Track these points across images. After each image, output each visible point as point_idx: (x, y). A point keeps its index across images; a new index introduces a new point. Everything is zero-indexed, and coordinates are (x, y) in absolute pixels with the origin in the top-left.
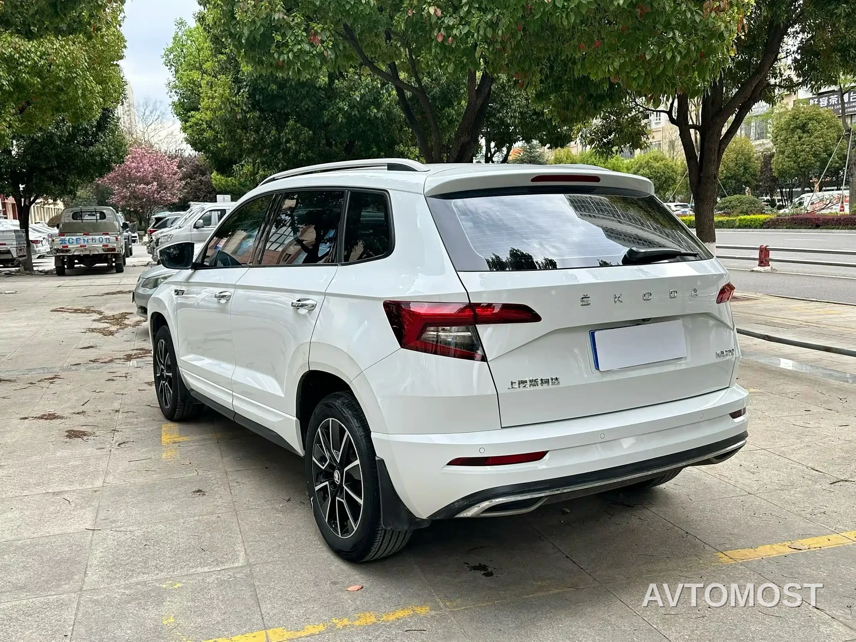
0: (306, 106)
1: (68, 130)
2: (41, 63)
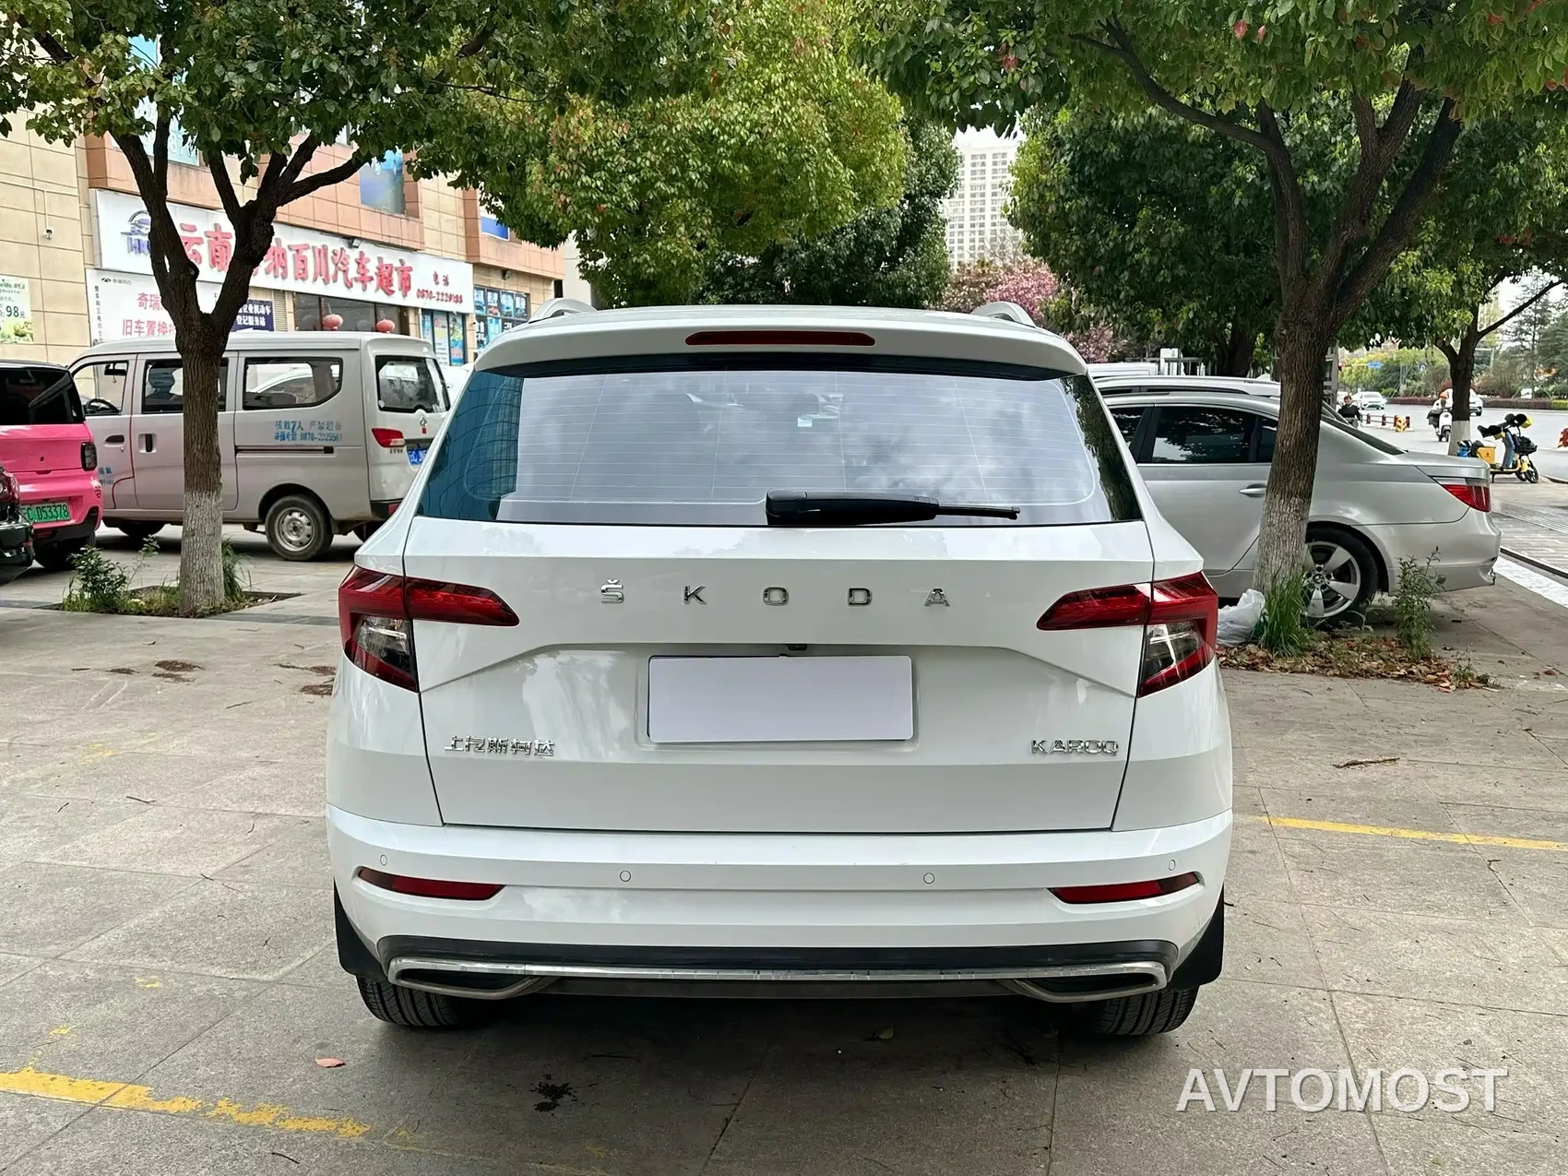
0: (1172, 181)
1: (848, 246)
2: (751, 139)
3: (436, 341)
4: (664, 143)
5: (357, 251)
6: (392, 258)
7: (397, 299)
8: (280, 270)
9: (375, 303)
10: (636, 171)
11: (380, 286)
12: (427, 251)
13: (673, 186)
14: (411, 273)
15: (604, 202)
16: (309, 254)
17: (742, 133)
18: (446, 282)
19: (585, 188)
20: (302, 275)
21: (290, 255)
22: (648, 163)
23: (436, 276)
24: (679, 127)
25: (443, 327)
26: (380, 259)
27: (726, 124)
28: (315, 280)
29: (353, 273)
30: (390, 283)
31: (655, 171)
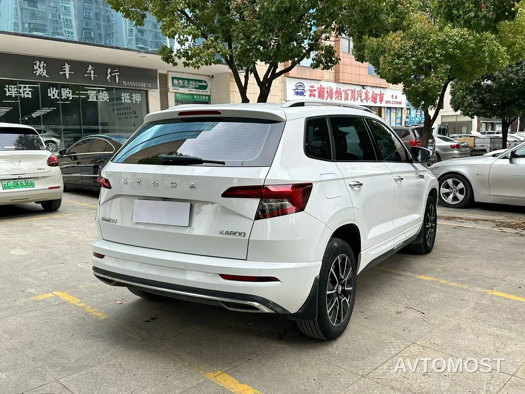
2: (460, 41)
3: (391, 117)
4: (426, 46)
5: (366, 90)
6: (377, 91)
7: (378, 104)
8: (340, 98)
9: (371, 106)
10: (416, 56)
11: (372, 100)
12: (390, 88)
13: (430, 60)
14: (384, 96)
15: (403, 68)
16: (349, 92)
17: (457, 39)
18: (396, 98)
19: (397, 64)
20: (346, 99)
21: (343, 93)
22: (420, 53)
23: (393, 96)
24: (431, 39)
25: (394, 113)
26: (373, 92)
27: (451, 36)
28: (351, 100)
29: (363, 97)
30: (376, 99)
31: (422, 55)
